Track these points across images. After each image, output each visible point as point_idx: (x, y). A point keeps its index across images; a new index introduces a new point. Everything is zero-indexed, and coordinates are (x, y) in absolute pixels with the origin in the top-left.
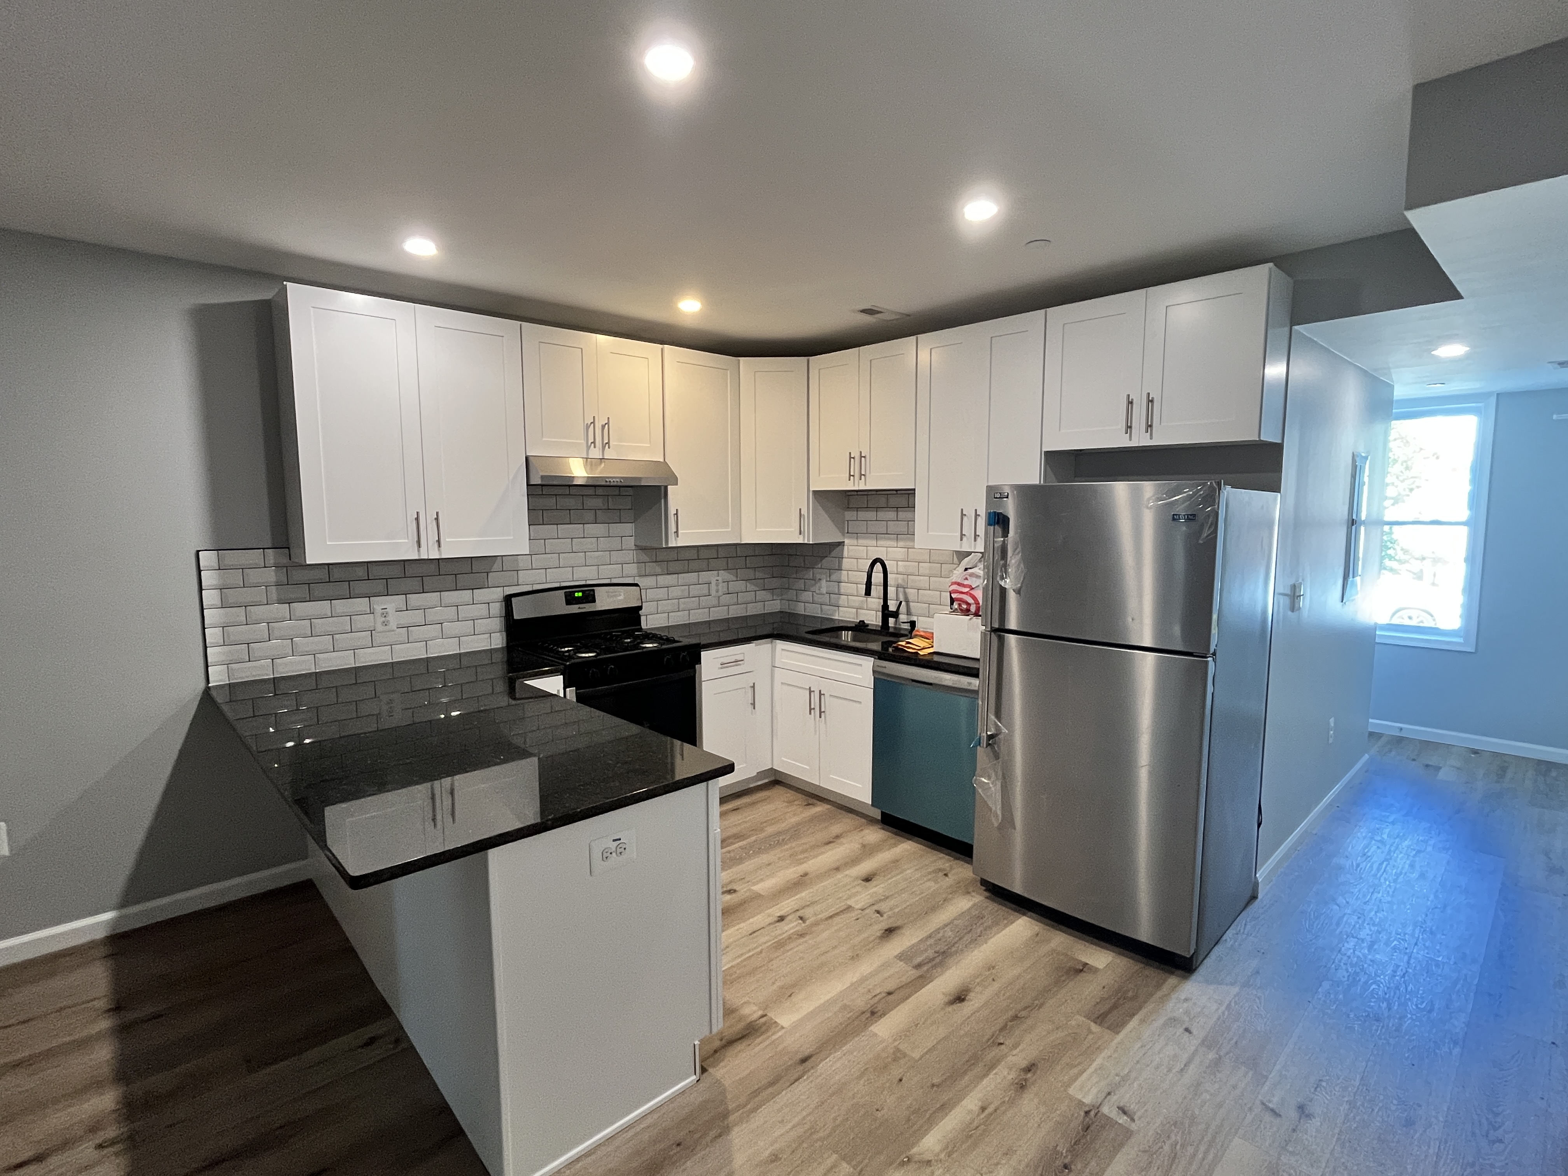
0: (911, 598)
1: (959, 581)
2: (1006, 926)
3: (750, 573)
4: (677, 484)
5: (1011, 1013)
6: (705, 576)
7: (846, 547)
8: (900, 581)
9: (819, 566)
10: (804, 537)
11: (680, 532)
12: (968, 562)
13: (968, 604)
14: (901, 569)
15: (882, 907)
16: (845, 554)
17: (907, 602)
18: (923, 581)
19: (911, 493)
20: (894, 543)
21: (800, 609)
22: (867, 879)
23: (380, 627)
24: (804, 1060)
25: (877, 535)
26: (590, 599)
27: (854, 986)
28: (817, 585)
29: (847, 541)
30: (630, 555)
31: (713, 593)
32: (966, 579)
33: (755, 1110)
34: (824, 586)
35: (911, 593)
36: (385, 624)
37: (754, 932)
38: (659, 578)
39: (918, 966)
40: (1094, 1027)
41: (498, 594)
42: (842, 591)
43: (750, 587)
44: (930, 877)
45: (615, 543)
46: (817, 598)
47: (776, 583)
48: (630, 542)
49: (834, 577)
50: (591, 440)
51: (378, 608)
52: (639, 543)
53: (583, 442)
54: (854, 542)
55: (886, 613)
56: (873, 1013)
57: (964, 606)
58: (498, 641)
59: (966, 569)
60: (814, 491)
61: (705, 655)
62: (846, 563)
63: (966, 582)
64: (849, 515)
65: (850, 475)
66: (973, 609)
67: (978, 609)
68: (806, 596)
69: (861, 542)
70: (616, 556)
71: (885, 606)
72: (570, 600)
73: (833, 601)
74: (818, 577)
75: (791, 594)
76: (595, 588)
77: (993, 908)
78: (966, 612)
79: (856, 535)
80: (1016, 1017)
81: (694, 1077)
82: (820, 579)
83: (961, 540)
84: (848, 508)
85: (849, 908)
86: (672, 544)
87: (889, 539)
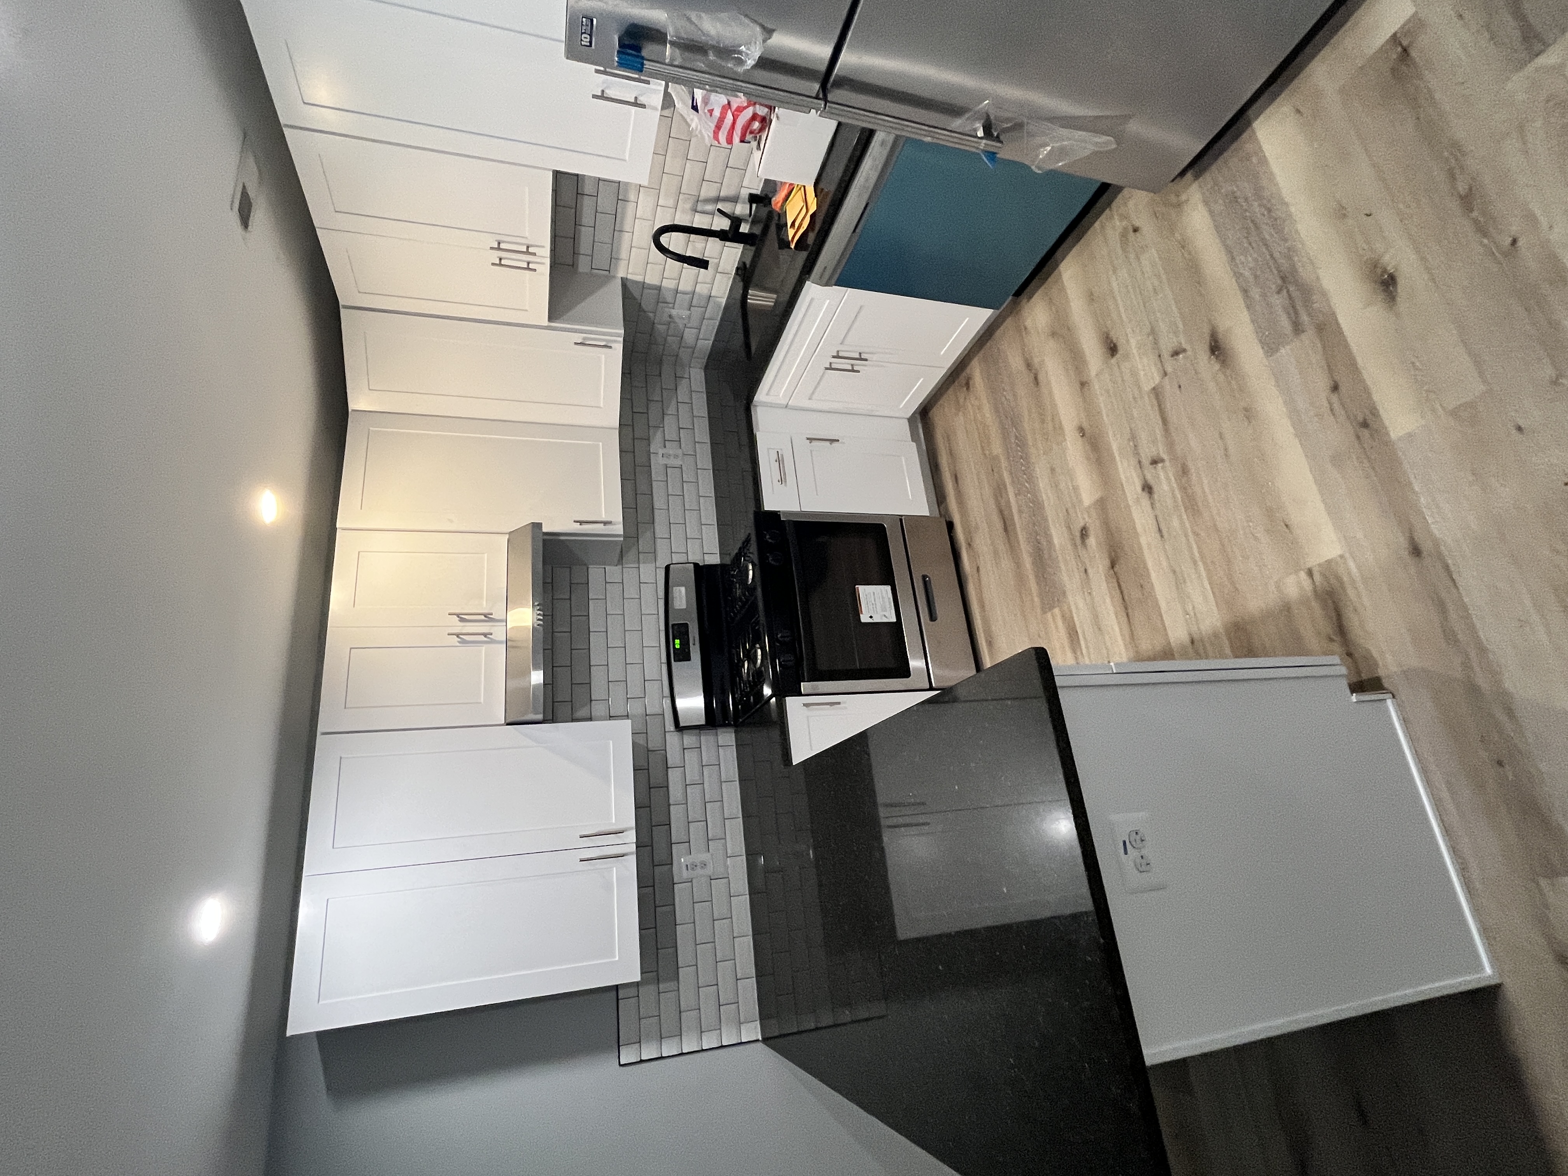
0: (713, 194)
1: (713, 126)
3: (654, 409)
4: (541, 524)
5: (1454, 205)
6: (657, 473)
7: (630, 277)
8: (688, 206)
9: (651, 315)
10: (615, 341)
11: (604, 518)
13: (754, 117)
14: (671, 202)
15: (1167, 343)
16: (639, 278)
17: (718, 199)
18: (692, 171)
19: (559, 177)
20: (631, 207)
22: (1112, 349)
23: (709, 871)
24: (1416, 551)
25: (616, 230)
26: (683, 630)
27: (1302, 434)
28: (677, 320)
29: (621, 274)
30: (630, 573)
31: (678, 462)
32: (711, 112)
33: (1482, 650)
34: (679, 312)
35: (708, 191)
36: (704, 865)
37: (1160, 530)
38: (658, 535)
39: (1298, 328)
40: (1550, 58)
41: (673, 739)
42: (689, 288)
43: (671, 410)
44: (1132, 256)
45: (614, 591)
46: (694, 322)
47: (667, 370)
48: (613, 571)
49: (669, 299)
50: (482, 638)
51: (685, 874)
52: (616, 560)
53: (484, 648)
54: (622, 265)
55: (730, 235)
56: (1365, 425)
57: (756, 125)
58: (727, 737)
59: (695, 108)
60: (550, 319)
61: (769, 505)
62: (652, 279)
63: (717, 113)
64: (583, 266)
65: (528, 269)
66: (762, 111)
67: (762, 105)
68: (689, 336)
69: (624, 254)
70: (631, 591)
71: (722, 235)
72: (683, 655)
73: (703, 303)
74: (666, 318)
75: (684, 355)
76: (670, 624)
78: (765, 122)
79: (613, 259)
81: (1389, 702)
82: (670, 316)
83: (643, 106)
84: (574, 265)
85: (1157, 392)
86: (619, 529)
87: (624, 214)
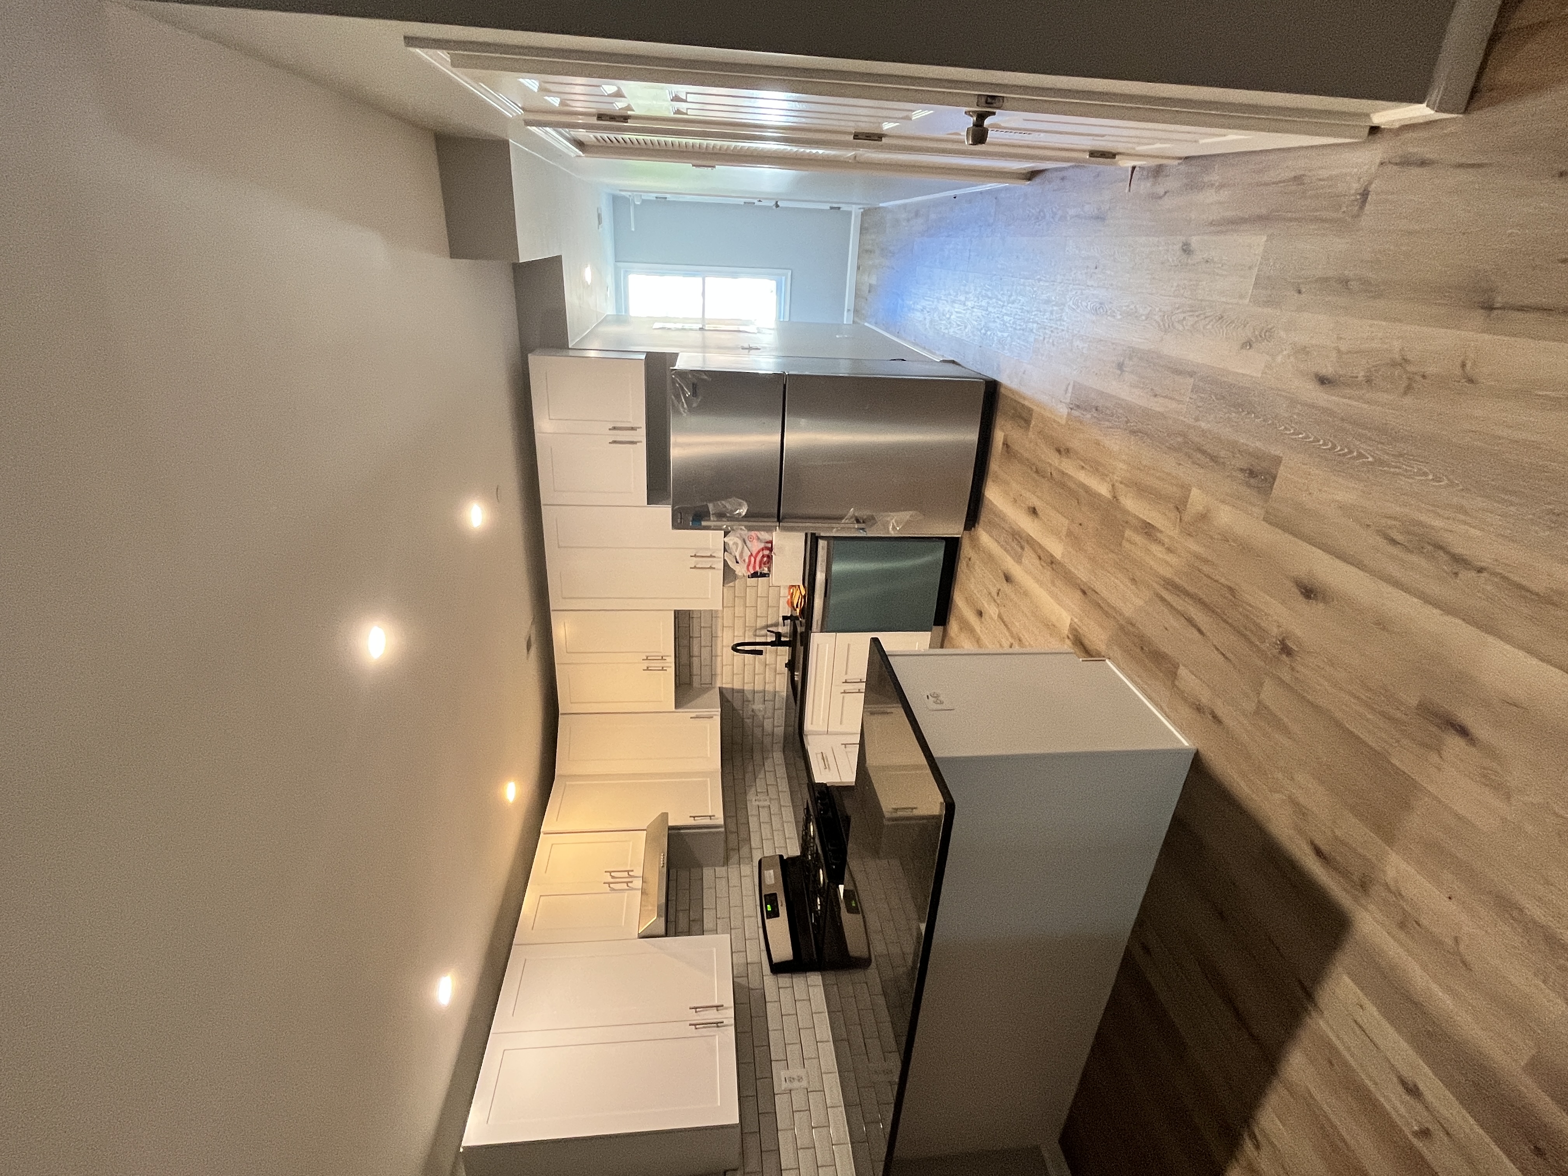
0: (764, 624)
1: (746, 565)
2: (992, 503)
3: (748, 776)
4: (667, 816)
5: (1035, 475)
6: (752, 811)
7: (724, 686)
8: (751, 633)
9: (741, 712)
10: (716, 715)
11: (710, 815)
12: (731, 561)
13: (763, 556)
14: (741, 634)
15: (994, 592)
16: (729, 686)
17: (768, 626)
18: (750, 613)
19: (678, 614)
20: (720, 639)
21: (780, 731)
22: (980, 614)
23: (804, 1084)
24: (1084, 593)
25: (713, 656)
26: (772, 898)
27: (1041, 584)
28: (757, 713)
29: (719, 685)
30: (733, 871)
31: (767, 803)
32: (744, 561)
33: (1114, 608)
34: (758, 706)
35: (761, 623)
36: (800, 1079)
38: (753, 845)
39: (1022, 548)
41: (769, 980)
42: (761, 688)
43: (761, 776)
45: (722, 884)
46: (769, 714)
47: (757, 757)
48: (721, 871)
49: (750, 697)
50: (624, 886)
51: (784, 1086)
52: (722, 863)
53: (626, 894)
54: (719, 678)
55: (778, 643)
56: (1052, 563)
57: (765, 559)
58: (815, 979)
59: (737, 562)
60: (676, 707)
62: (737, 686)
63: (747, 560)
64: (696, 680)
65: (663, 670)
66: (767, 552)
67: (767, 548)
68: (768, 725)
69: (719, 671)
70: (734, 881)
71: (772, 644)
72: (775, 914)
73: (771, 698)
74: (750, 713)
75: (767, 740)
76: (763, 894)
77: (984, 517)
78: (770, 558)
79: (713, 675)
80: (1037, 472)
81: (1107, 661)
82: (753, 711)
83: (714, 568)
84: (690, 684)
85: (1000, 617)
86: (720, 821)
87: (716, 645)
